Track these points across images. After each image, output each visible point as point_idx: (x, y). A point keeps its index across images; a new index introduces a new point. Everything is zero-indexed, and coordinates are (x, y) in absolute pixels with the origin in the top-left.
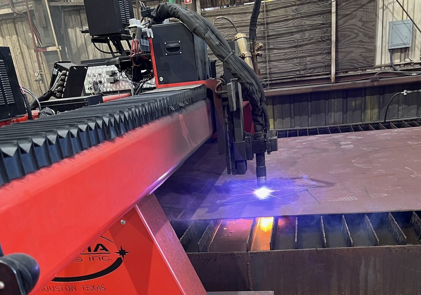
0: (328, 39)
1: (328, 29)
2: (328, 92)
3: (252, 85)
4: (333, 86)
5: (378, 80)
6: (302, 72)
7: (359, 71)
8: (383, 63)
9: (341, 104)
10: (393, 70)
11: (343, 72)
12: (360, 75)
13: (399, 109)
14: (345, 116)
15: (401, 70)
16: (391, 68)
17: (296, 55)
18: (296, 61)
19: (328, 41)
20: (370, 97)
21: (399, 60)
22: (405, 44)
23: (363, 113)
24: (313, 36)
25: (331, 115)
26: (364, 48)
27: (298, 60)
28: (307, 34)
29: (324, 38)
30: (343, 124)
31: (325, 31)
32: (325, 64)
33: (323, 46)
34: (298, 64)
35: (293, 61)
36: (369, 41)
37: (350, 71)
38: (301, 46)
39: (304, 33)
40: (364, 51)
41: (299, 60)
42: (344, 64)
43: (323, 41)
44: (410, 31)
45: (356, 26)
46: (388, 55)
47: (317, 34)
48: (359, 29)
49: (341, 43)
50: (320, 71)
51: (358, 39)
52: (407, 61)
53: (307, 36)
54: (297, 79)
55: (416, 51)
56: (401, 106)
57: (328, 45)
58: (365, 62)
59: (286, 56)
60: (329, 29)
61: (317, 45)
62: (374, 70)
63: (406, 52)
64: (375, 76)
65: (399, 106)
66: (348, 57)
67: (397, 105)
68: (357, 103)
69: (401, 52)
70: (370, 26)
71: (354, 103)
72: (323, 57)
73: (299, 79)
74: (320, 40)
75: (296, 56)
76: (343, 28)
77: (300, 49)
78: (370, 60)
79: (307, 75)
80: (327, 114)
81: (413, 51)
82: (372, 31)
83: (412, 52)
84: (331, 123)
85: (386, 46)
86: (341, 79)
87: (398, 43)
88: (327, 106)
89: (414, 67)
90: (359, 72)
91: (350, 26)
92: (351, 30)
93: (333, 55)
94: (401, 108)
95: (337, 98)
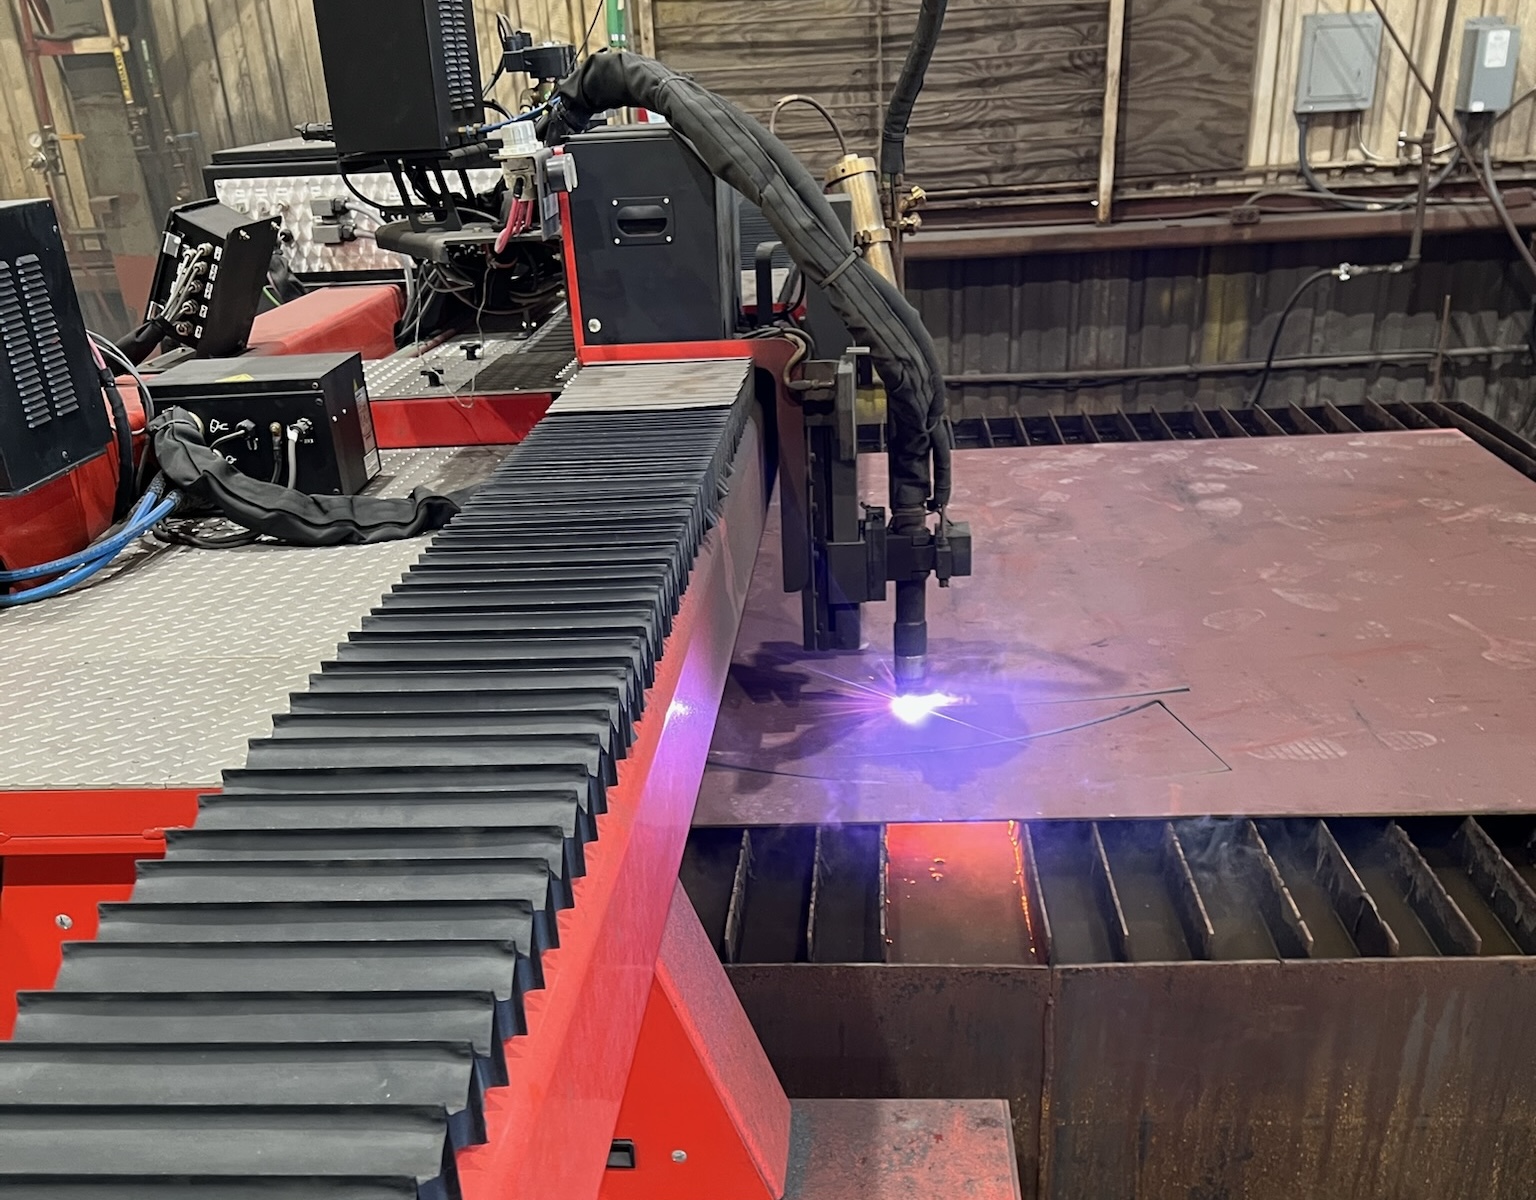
0: (1094, 64)
1: (1095, 28)
2: (1083, 255)
3: (910, 365)
4: (1102, 234)
5: (1254, 220)
6: (998, 179)
7: (1192, 184)
8: (1273, 161)
9: (1125, 299)
10: (1306, 187)
11: (1138, 186)
12: (1196, 198)
13: (1316, 325)
14: (1134, 340)
15: (1331, 190)
16: (1300, 180)
17: (981, 113)
18: (978, 136)
19: (1094, 72)
20: (1221, 277)
21: (1326, 154)
22: (1351, 98)
23: (1194, 334)
24: (1044, 47)
25: (1087, 335)
26: (1217, 104)
27: (988, 134)
28: (1022, 41)
29: (1080, 57)
30: (1126, 367)
31: (1085, 32)
32: (1077, 153)
33: (1076, 86)
34: (984, 149)
35: (968, 135)
36: (1231, 78)
37: (1164, 182)
38: (999, 81)
39: (1013, 37)
40: (1213, 112)
41: (988, 131)
42: (1145, 155)
43: (1077, 67)
44: (1372, 53)
45: (1191, 21)
46: (1291, 133)
47: (1055, 44)
48: (1200, 33)
49: (1139, 79)
50: (1061, 177)
51: (1197, 70)
52: (1351, 160)
53: (1023, 47)
54: (978, 202)
55: (1385, 124)
56: (1322, 314)
57: (1094, 83)
58: (1215, 154)
59: (947, 114)
60: (1101, 26)
61: (1055, 83)
62: (1240, 183)
63: (1353, 127)
64: (1247, 206)
65: (1315, 314)
66: (1159, 132)
67: (1311, 311)
68: (1176, 297)
69: (1336, 126)
70: (1241, 27)
71: (1166, 297)
72: (1074, 126)
73: (987, 202)
74: (1067, 63)
75: (981, 116)
76: (1146, 26)
77: (994, 93)
78: (1230, 146)
79: (1015, 188)
80: (1074, 328)
81: (1376, 122)
82: (1244, 42)
83: (1371, 124)
84: (1086, 362)
85: (1286, 100)
86: (1130, 209)
87: (1329, 95)
88: (1075, 301)
89: (1372, 180)
90: (1192, 189)
91: (1173, 23)
92: (1174, 35)
93: (1109, 122)
94: (1320, 321)
95: (1112, 275)
